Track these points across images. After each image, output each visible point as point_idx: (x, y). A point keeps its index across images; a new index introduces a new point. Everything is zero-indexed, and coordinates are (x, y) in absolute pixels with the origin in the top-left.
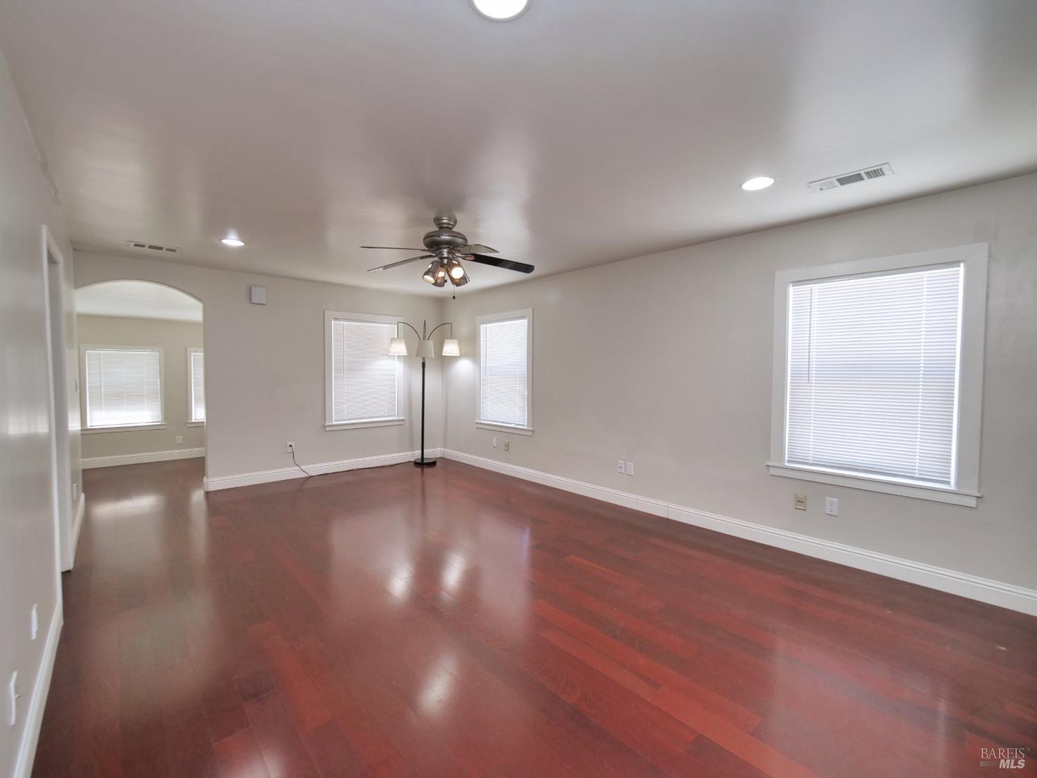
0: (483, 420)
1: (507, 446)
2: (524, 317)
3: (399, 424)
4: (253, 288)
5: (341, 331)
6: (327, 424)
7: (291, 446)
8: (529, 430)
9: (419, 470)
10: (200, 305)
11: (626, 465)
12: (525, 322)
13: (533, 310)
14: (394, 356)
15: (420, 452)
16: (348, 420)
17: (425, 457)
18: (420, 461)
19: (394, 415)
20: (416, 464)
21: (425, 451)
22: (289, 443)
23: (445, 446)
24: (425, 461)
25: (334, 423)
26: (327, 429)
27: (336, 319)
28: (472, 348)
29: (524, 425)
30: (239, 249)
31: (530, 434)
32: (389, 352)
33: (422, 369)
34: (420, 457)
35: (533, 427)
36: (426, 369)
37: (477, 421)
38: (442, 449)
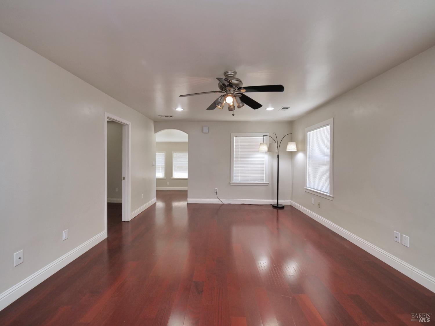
0: (308, 187)
1: (319, 204)
2: (328, 125)
3: (266, 185)
4: (204, 127)
5: (238, 141)
6: (231, 182)
7: (216, 190)
8: (330, 197)
9: (275, 210)
10: (187, 135)
11: (401, 236)
12: (328, 127)
13: (334, 118)
14: (264, 152)
15: (276, 200)
16: (241, 181)
17: (279, 203)
18: (276, 206)
19: (263, 181)
20: (274, 206)
21: (279, 200)
22: (216, 189)
23: (292, 199)
24: (279, 206)
25: (234, 182)
26: (231, 184)
27: (236, 137)
28: (303, 146)
29: (328, 193)
30: (182, 112)
31: (331, 199)
32: (259, 150)
33: (277, 158)
34: (277, 203)
35: (333, 194)
36: (279, 158)
37: (305, 188)
38: (291, 201)
